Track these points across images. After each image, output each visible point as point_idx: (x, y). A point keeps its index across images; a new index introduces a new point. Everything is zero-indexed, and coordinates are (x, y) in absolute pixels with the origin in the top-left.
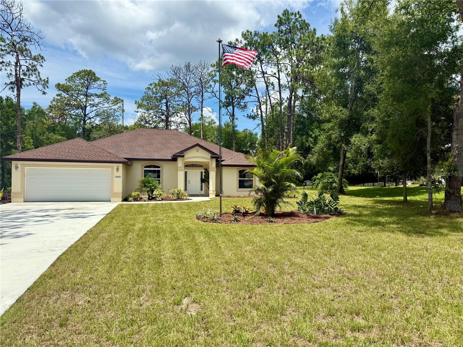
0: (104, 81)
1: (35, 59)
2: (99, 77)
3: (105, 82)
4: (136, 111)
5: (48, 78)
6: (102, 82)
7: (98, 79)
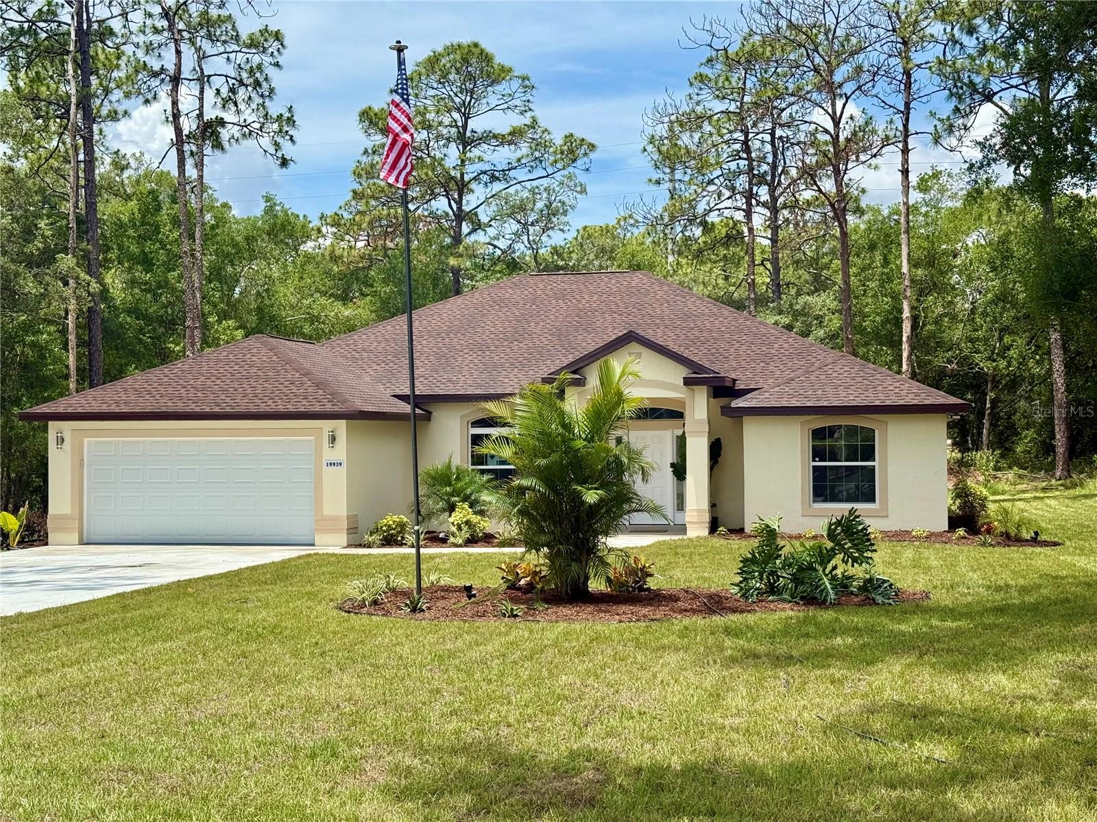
0: (524, 78)
1: (253, 44)
2: (507, 64)
3: (527, 83)
4: (654, 180)
5: (290, 109)
6: (515, 84)
7: (505, 71)
